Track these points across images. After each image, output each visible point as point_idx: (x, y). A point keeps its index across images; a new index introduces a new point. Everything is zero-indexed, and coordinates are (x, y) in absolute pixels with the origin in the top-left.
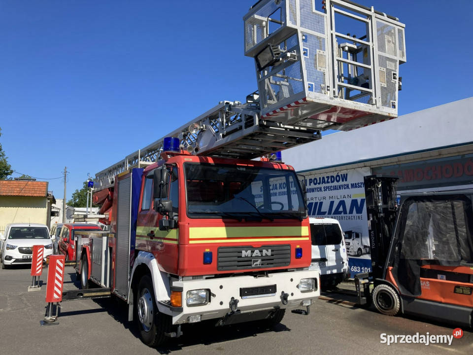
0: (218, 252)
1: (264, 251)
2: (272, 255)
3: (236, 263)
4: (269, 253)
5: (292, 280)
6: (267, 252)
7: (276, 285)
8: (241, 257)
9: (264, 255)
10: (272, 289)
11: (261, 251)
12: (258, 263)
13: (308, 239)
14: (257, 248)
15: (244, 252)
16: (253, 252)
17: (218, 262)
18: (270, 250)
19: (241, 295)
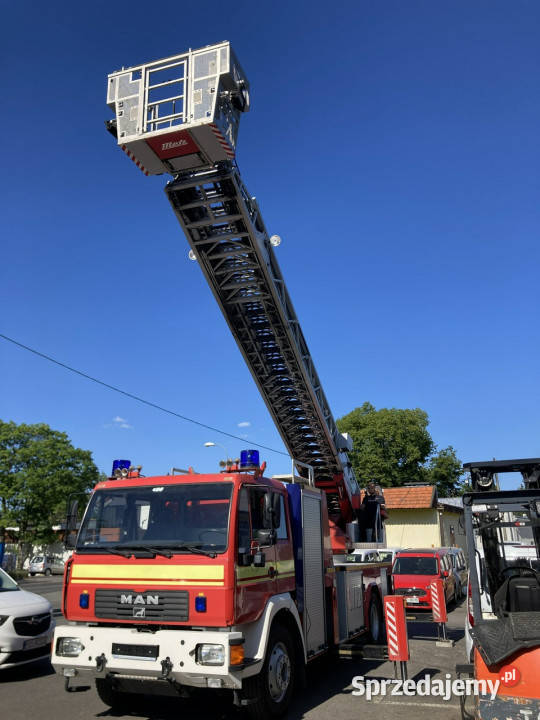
0: (96, 596)
1: (150, 598)
2: (160, 604)
3: (115, 610)
4: (156, 600)
5: (183, 643)
6: (154, 600)
7: (158, 647)
8: (120, 603)
9: (149, 603)
10: (152, 652)
11: (145, 598)
12: (141, 613)
13: (222, 584)
14: (139, 593)
15: (123, 597)
16: (134, 598)
17: (96, 607)
18: (157, 597)
19: (114, 652)
